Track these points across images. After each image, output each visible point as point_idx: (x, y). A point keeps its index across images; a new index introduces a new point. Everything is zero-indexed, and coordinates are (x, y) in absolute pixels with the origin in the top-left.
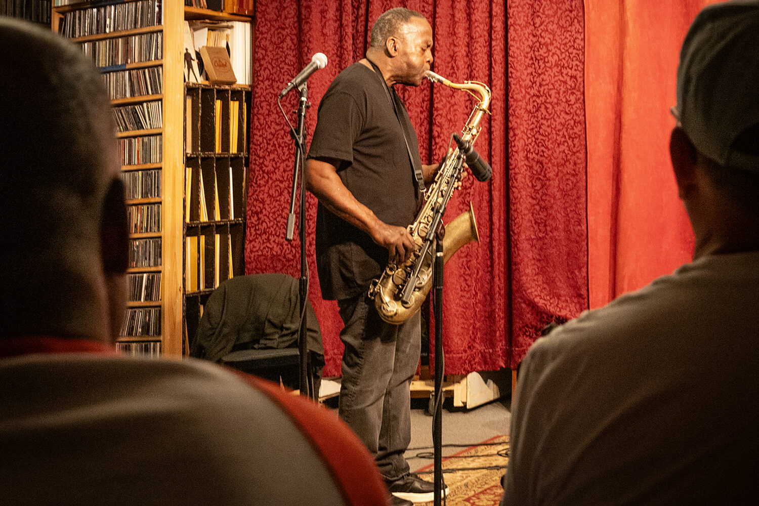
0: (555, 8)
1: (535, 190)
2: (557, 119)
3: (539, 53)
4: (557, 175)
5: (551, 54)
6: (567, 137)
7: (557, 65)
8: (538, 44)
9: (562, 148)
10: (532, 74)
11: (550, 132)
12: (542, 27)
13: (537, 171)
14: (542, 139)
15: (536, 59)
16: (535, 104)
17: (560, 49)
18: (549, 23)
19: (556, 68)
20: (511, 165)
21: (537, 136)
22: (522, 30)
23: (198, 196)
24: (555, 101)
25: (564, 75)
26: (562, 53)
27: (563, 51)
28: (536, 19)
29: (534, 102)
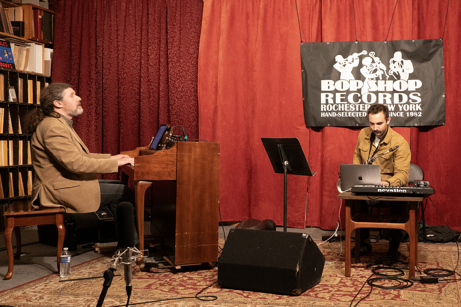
0: (190, 56)
1: (180, 131)
2: (190, 103)
3: (182, 74)
4: (190, 126)
5: (188, 75)
6: (195, 110)
7: (190, 80)
8: (181, 70)
9: (192, 115)
10: (179, 82)
11: (187, 107)
12: (184, 63)
13: (180, 123)
14: (183, 110)
15: (181, 76)
16: (180, 95)
17: (192, 74)
18: (187, 62)
19: (190, 81)
20: (171, 120)
21: (181, 108)
22: (175, 64)
23: (8, 122)
24: (190, 95)
25: (193, 84)
26: (193, 75)
27: (193, 74)
28: (181, 59)
29: (179, 94)
